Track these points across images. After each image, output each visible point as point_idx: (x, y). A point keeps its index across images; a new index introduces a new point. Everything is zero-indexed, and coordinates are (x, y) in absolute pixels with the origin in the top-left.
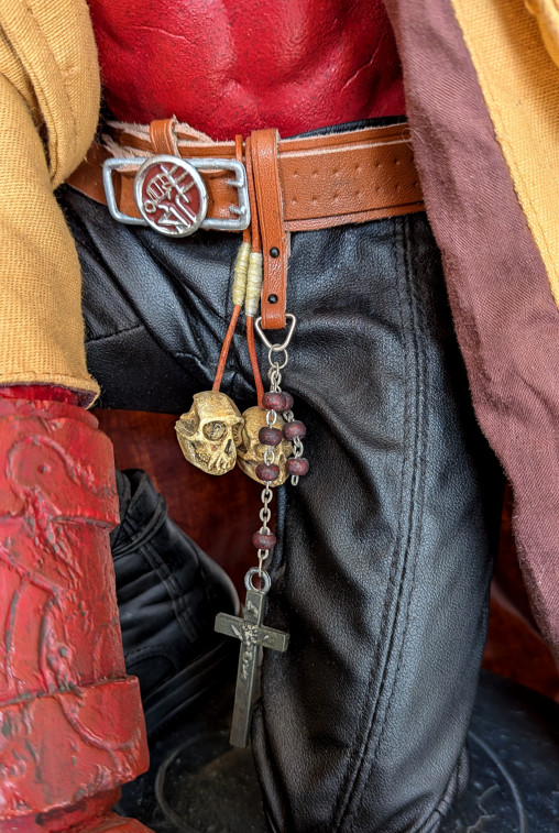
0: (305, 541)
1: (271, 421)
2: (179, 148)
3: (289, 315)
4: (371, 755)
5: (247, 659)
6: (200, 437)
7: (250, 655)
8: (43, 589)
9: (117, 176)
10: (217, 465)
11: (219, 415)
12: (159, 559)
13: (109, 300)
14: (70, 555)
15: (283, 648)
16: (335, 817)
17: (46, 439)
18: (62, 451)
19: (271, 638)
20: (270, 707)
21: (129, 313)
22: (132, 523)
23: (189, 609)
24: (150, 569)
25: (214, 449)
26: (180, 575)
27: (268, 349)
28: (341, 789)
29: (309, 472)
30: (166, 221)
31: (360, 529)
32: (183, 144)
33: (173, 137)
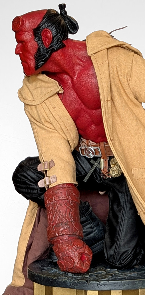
2: (91, 145)
4: (119, 242)
9: (81, 149)
12: (90, 219)
13: (81, 169)
17: (71, 190)
21: (84, 171)
22: (84, 211)
24: (88, 221)
26: (95, 223)
30: (89, 156)
31: (118, 207)
32: (91, 144)
33: (89, 144)
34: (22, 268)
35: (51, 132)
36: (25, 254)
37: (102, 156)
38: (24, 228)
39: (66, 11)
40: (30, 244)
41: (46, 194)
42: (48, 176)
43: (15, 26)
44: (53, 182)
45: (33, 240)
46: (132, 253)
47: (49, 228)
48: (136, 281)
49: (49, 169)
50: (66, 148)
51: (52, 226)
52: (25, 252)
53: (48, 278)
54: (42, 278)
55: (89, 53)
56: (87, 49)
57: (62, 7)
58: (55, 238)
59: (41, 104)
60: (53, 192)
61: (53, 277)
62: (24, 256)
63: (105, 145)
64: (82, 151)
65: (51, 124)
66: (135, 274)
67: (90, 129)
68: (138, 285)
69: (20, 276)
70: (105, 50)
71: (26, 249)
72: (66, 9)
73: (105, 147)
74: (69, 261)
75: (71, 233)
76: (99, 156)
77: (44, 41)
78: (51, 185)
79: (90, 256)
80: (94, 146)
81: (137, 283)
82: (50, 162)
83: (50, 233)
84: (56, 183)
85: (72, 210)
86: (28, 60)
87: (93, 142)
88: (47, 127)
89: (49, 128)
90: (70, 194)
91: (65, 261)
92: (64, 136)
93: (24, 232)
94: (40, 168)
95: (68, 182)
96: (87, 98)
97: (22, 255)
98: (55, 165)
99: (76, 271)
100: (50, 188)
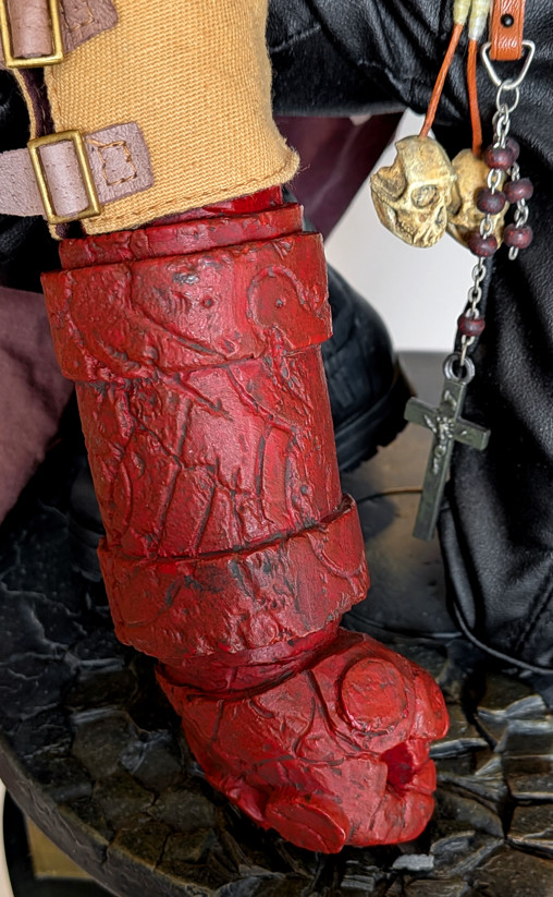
0: (519, 325)
1: (493, 183)
3: (527, 43)
5: (440, 453)
6: (407, 204)
7: (444, 448)
8: (285, 430)
10: (425, 239)
11: (432, 178)
14: (302, 390)
15: (483, 446)
16: (531, 613)
17: (281, 267)
18: (294, 277)
19: (469, 434)
20: (463, 504)
23: (343, 369)
25: (423, 218)
27: (497, 88)
28: (540, 589)
29: (534, 243)
42: (58, 126)
44: (121, 186)
49: (57, 57)
78: (97, 218)
84: (144, 199)
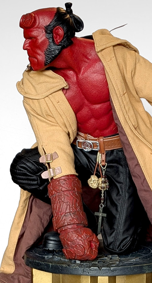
9: (78, 142)
14: (78, 196)
30: (86, 149)
32: (89, 138)
33: (88, 137)
34: (13, 257)
35: (52, 125)
36: (16, 243)
37: (99, 150)
38: (16, 218)
39: (72, 10)
40: (22, 233)
41: (52, 185)
42: (51, 167)
43: (27, 23)
44: (58, 173)
45: (26, 229)
46: (131, 240)
47: (56, 218)
48: (144, 266)
49: (52, 161)
50: (67, 141)
51: (60, 216)
52: (17, 241)
53: (57, 266)
54: (51, 266)
55: (97, 50)
56: (95, 46)
57: (69, 5)
58: (63, 227)
59: (45, 99)
60: (59, 183)
61: (63, 265)
62: (16, 245)
63: (104, 139)
64: (79, 144)
65: (54, 118)
66: (138, 260)
67: (90, 123)
68: (145, 269)
69: (10, 263)
70: (111, 47)
71: (17, 239)
72: (72, 8)
73: (104, 141)
74: (80, 249)
75: (79, 222)
76: (97, 150)
77: (55, 38)
78: (55, 177)
79: (97, 243)
80: (92, 140)
81: (145, 267)
82: (53, 155)
83: (58, 223)
84: (61, 174)
85: (77, 200)
86: (38, 56)
87: (91, 136)
88: (49, 121)
89: (50, 121)
90: (76, 185)
91: (76, 249)
92: (65, 130)
93: (16, 222)
94: (42, 160)
95: (72, 174)
96: (91, 93)
97: (14, 244)
98: (58, 157)
99: (85, 258)
100: (55, 179)
